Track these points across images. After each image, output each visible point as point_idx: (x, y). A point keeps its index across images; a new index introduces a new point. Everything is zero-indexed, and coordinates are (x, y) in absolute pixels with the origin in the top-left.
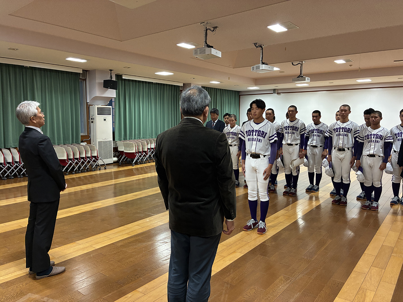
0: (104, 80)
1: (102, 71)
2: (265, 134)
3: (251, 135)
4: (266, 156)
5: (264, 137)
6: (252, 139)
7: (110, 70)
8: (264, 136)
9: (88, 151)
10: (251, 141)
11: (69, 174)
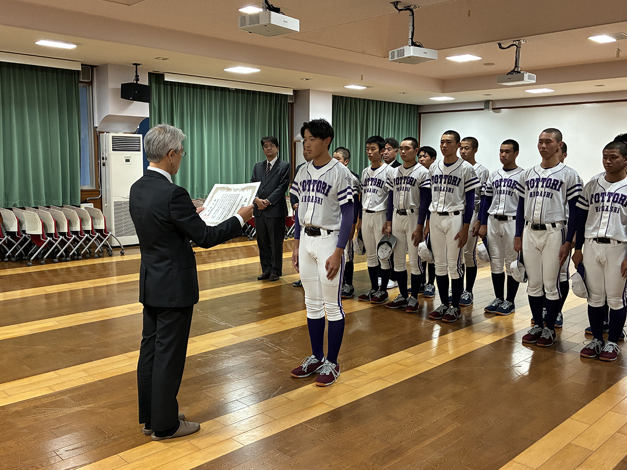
0: (122, 84)
1: (121, 67)
2: (327, 188)
3: (307, 190)
4: (332, 231)
5: (326, 195)
6: (307, 198)
7: (134, 64)
8: (325, 192)
9: (88, 221)
10: (305, 201)
11: (47, 263)
